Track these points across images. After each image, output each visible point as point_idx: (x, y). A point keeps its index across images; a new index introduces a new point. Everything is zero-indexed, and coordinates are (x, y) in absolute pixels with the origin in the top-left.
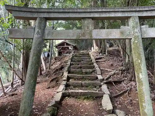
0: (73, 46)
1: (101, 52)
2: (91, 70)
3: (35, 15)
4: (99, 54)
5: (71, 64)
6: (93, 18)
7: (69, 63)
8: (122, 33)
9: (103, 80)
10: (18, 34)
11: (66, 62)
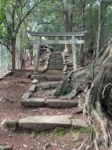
0: (50, 48)
1: (69, 52)
2: (61, 61)
3: (38, 35)
4: (68, 53)
5: (49, 59)
6: (59, 36)
7: (48, 58)
8: (69, 42)
9: (66, 64)
10: (32, 42)
11: (46, 58)
